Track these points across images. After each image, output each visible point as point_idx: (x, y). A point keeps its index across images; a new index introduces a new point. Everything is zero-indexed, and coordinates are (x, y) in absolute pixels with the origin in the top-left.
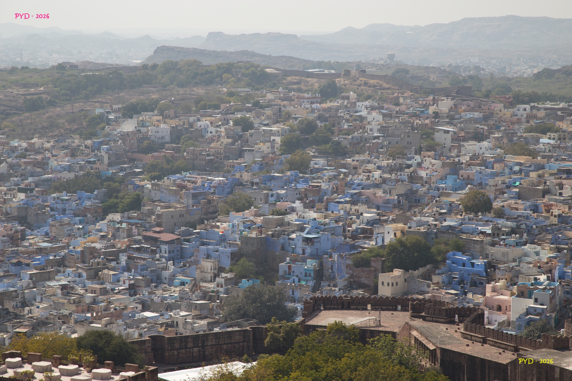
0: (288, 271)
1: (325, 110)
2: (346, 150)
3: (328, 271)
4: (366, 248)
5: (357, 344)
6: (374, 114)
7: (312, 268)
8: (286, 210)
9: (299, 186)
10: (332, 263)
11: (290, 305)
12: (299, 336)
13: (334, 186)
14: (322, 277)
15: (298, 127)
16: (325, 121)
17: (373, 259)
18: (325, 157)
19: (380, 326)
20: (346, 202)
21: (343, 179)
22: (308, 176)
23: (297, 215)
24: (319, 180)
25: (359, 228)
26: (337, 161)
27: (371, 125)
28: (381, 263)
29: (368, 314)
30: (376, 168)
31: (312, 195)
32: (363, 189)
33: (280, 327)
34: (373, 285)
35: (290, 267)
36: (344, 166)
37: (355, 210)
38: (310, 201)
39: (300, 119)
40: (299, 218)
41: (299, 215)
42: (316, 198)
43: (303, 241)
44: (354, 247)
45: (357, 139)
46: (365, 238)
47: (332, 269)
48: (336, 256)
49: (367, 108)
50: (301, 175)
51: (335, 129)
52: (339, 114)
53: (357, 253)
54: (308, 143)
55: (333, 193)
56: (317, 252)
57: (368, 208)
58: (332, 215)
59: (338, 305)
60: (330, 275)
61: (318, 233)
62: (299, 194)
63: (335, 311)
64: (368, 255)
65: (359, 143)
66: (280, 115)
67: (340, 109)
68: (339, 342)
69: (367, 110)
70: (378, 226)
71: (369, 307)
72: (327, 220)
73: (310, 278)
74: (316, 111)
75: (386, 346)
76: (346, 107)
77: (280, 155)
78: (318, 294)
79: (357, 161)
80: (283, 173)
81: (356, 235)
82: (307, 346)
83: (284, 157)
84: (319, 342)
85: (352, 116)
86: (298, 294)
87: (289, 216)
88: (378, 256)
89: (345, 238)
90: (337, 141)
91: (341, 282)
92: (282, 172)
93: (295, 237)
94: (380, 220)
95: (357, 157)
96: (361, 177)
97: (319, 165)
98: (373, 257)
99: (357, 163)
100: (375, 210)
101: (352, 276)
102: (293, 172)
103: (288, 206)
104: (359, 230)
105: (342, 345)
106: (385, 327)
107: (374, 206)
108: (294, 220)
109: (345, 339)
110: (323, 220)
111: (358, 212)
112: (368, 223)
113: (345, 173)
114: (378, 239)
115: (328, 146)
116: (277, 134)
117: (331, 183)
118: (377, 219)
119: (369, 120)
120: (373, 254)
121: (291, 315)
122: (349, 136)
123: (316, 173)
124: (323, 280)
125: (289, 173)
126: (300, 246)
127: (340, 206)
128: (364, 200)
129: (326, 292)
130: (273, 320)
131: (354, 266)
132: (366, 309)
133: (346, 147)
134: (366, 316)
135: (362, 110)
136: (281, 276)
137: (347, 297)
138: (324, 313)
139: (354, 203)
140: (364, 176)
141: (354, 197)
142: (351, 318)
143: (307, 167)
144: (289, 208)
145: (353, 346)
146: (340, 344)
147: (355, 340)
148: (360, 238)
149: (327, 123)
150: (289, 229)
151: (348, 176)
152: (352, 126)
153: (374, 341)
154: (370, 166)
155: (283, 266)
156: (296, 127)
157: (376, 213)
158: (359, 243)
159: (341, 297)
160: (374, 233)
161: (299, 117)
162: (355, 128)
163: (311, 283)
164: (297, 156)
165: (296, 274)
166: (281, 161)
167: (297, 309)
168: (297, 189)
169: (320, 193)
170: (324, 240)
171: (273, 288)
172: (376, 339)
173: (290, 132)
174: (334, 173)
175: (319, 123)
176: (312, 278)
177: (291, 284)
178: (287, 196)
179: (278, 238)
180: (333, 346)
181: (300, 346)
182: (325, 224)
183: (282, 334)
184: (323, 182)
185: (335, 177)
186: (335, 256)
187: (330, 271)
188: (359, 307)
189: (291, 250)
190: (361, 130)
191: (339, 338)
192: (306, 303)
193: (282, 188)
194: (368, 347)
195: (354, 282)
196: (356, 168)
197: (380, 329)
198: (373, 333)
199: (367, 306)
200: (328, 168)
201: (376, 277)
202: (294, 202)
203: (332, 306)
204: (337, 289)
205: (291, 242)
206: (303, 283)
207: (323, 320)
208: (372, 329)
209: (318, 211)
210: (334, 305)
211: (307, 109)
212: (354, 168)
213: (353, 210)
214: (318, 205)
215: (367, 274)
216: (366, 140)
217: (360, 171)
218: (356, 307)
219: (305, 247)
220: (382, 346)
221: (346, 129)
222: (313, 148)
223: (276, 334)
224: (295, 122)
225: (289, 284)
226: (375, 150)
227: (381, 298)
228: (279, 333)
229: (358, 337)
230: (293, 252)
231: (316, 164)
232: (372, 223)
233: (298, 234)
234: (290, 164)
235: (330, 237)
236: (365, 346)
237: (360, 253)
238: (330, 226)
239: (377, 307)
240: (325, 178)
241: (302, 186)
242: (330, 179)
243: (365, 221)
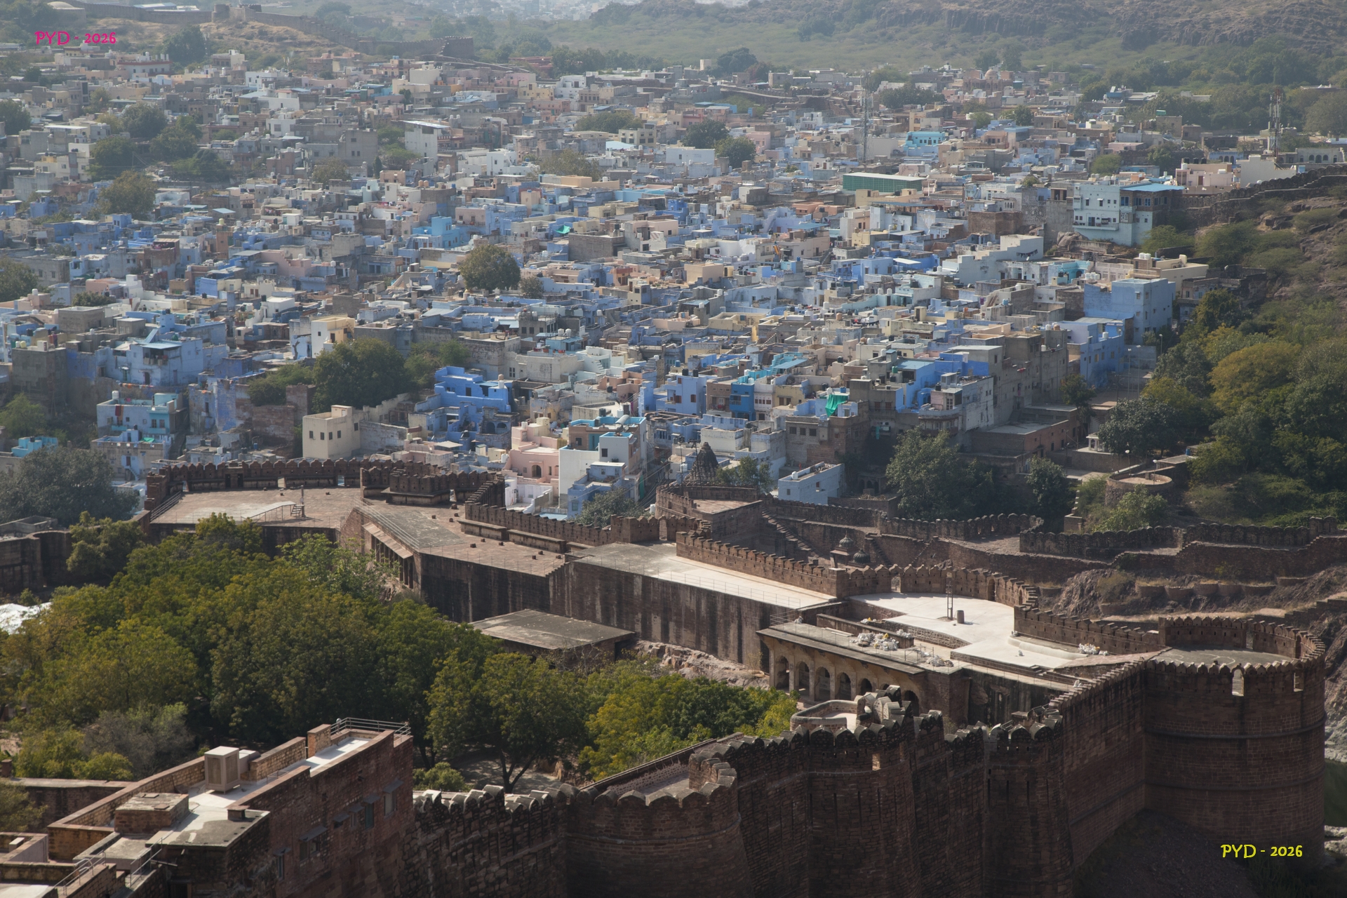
0: (115, 418)
1: (179, 87)
2: (229, 169)
3: (199, 414)
4: (275, 366)
5: (258, 556)
6: (282, 95)
7: (166, 409)
8: (107, 294)
9: (133, 244)
10: (207, 399)
11: (123, 486)
12: (139, 546)
13: (206, 244)
14: (188, 427)
15: (126, 123)
16: (181, 111)
17: (291, 387)
18: (185, 184)
19: (304, 518)
20: (232, 275)
21: (223, 228)
22: (151, 223)
23: (131, 303)
24: (174, 232)
25: (260, 327)
26: (210, 192)
27: (277, 117)
28: (305, 395)
29: (278, 496)
30: (290, 205)
31: (160, 261)
32: (265, 247)
33: (99, 530)
34: (292, 438)
35: (119, 411)
36: (225, 202)
37: (252, 291)
38: (158, 276)
39: (128, 106)
40: (136, 309)
41: (134, 304)
42: (170, 269)
43: (146, 356)
44: (250, 365)
45: (250, 148)
46: (273, 346)
47: (207, 411)
48: (216, 384)
49: (266, 83)
50: (136, 222)
51: (204, 127)
52: (210, 97)
53: (257, 377)
54: (150, 157)
55: (204, 257)
56: (176, 377)
57: (277, 286)
58: (204, 302)
59: (219, 482)
60: (203, 424)
61: (176, 339)
62: (134, 261)
63: (211, 494)
64: (280, 379)
65: (253, 156)
66: (85, 100)
67: (212, 86)
68: (221, 554)
69: (267, 86)
70: (298, 320)
71: (281, 482)
72: (194, 311)
73: (163, 431)
74: (162, 90)
75: (315, 557)
76: (224, 81)
77: (89, 181)
78: (180, 462)
79: (252, 191)
80: (97, 219)
81: (255, 341)
82: (155, 566)
83: (98, 186)
84: (180, 557)
85: (236, 100)
86: (138, 464)
87: (113, 307)
88: (299, 380)
89: (233, 347)
90: (208, 151)
91: (227, 437)
92: (95, 216)
93: (128, 349)
94: (301, 309)
95: (250, 184)
96: (259, 224)
97: (174, 202)
98: (290, 383)
99: (251, 196)
100: (291, 290)
101: (248, 423)
102: (118, 217)
103: (111, 286)
104: (260, 332)
105: (226, 560)
106: (314, 520)
107: (290, 282)
108: (124, 315)
109: (232, 547)
110: (184, 313)
111: (257, 295)
112: (278, 316)
113: (227, 217)
114: (298, 347)
115: (190, 162)
116: (82, 137)
117: (199, 238)
118: (295, 308)
119: (272, 107)
120: (290, 378)
121: (125, 505)
122: (233, 140)
123: (167, 217)
124: (190, 434)
125: (110, 219)
126: (139, 367)
127: (221, 282)
128: (268, 270)
129: (196, 457)
130: (82, 519)
131: (252, 402)
132: (276, 487)
133: (229, 163)
134: (275, 501)
135: (258, 87)
136: (102, 428)
137: (236, 465)
138: (189, 499)
139: (247, 276)
140: (267, 221)
141: (248, 264)
142: (245, 506)
143: (149, 205)
144: (114, 290)
145: (248, 561)
146: (222, 558)
147: (253, 549)
148: (263, 347)
149: (186, 115)
150: (114, 332)
151: (233, 223)
152: (237, 120)
153: (291, 548)
154: (279, 202)
155: (105, 408)
156: (121, 123)
157: (293, 296)
158: (262, 355)
159: (223, 466)
160: (291, 336)
161: (125, 103)
162: (245, 124)
163: (165, 441)
164: (125, 183)
165: (133, 423)
166: (93, 193)
167: (138, 493)
168: (128, 250)
169: (178, 258)
170: (189, 353)
171: (84, 454)
172: (295, 543)
173: (108, 133)
174: (204, 217)
175: (169, 116)
176: (167, 430)
177: (123, 444)
178: (108, 266)
179: (92, 351)
180: (209, 563)
181: (141, 567)
182: (189, 321)
183: (102, 545)
184: (183, 234)
185: (207, 225)
186: (214, 385)
187: (204, 414)
188: (260, 483)
189: (121, 375)
190: (257, 129)
191: (221, 547)
192: (151, 480)
193: (97, 249)
194: (279, 560)
195: (254, 434)
196: (251, 206)
197: (304, 524)
198: (290, 533)
199: (276, 481)
200: (193, 207)
201: (298, 423)
202: (124, 278)
203: (207, 485)
204: (219, 450)
205: (120, 358)
206: (149, 440)
207: (187, 513)
208: (287, 525)
209: (176, 294)
210: (210, 482)
211: (143, 85)
212: (245, 206)
213: (247, 292)
214: (174, 282)
215: (280, 418)
216: (267, 148)
217: (259, 211)
218: (254, 483)
219: (150, 367)
220: (308, 557)
221: (225, 127)
222: (159, 167)
223: (91, 546)
224: (119, 114)
225: (119, 445)
226: (288, 169)
227: (305, 463)
228: (98, 543)
229: (261, 542)
230: (125, 380)
231: (166, 199)
232: (285, 315)
233: (134, 343)
234: (112, 200)
235: (201, 346)
236: (272, 559)
237: (264, 375)
238: (201, 325)
239: (297, 482)
240: (186, 227)
241: (138, 245)
242: (196, 229)
243: (272, 312)
